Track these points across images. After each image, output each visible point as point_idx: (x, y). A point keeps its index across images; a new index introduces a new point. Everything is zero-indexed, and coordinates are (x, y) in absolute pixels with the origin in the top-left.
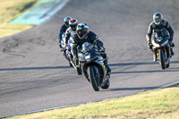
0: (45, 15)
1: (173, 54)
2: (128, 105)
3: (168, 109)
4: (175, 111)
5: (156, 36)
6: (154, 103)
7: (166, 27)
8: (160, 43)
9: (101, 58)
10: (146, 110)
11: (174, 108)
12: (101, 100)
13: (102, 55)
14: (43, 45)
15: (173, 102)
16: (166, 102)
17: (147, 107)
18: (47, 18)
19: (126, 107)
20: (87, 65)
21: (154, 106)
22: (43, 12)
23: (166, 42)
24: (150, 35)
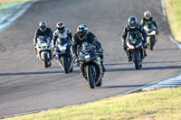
0: (5, 21)
1: (146, 55)
2: (90, 111)
3: (131, 116)
4: (137, 117)
5: (131, 38)
6: (116, 109)
7: (139, 30)
8: (134, 45)
9: (99, 58)
10: (108, 116)
11: (136, 114)
12: (63, 107)
13: (99, 56)
14: (4, 51)
15: (135, 109)
16: (128, 109)
17: (109, 114)
18: (8, 24)
19: (88, 114)
20: (85, 64)
21: (116, 112)
22: (4, 18)
23: (140, 44)
24: (125, 37)
